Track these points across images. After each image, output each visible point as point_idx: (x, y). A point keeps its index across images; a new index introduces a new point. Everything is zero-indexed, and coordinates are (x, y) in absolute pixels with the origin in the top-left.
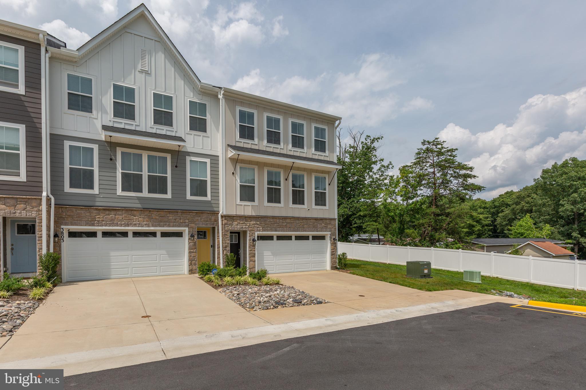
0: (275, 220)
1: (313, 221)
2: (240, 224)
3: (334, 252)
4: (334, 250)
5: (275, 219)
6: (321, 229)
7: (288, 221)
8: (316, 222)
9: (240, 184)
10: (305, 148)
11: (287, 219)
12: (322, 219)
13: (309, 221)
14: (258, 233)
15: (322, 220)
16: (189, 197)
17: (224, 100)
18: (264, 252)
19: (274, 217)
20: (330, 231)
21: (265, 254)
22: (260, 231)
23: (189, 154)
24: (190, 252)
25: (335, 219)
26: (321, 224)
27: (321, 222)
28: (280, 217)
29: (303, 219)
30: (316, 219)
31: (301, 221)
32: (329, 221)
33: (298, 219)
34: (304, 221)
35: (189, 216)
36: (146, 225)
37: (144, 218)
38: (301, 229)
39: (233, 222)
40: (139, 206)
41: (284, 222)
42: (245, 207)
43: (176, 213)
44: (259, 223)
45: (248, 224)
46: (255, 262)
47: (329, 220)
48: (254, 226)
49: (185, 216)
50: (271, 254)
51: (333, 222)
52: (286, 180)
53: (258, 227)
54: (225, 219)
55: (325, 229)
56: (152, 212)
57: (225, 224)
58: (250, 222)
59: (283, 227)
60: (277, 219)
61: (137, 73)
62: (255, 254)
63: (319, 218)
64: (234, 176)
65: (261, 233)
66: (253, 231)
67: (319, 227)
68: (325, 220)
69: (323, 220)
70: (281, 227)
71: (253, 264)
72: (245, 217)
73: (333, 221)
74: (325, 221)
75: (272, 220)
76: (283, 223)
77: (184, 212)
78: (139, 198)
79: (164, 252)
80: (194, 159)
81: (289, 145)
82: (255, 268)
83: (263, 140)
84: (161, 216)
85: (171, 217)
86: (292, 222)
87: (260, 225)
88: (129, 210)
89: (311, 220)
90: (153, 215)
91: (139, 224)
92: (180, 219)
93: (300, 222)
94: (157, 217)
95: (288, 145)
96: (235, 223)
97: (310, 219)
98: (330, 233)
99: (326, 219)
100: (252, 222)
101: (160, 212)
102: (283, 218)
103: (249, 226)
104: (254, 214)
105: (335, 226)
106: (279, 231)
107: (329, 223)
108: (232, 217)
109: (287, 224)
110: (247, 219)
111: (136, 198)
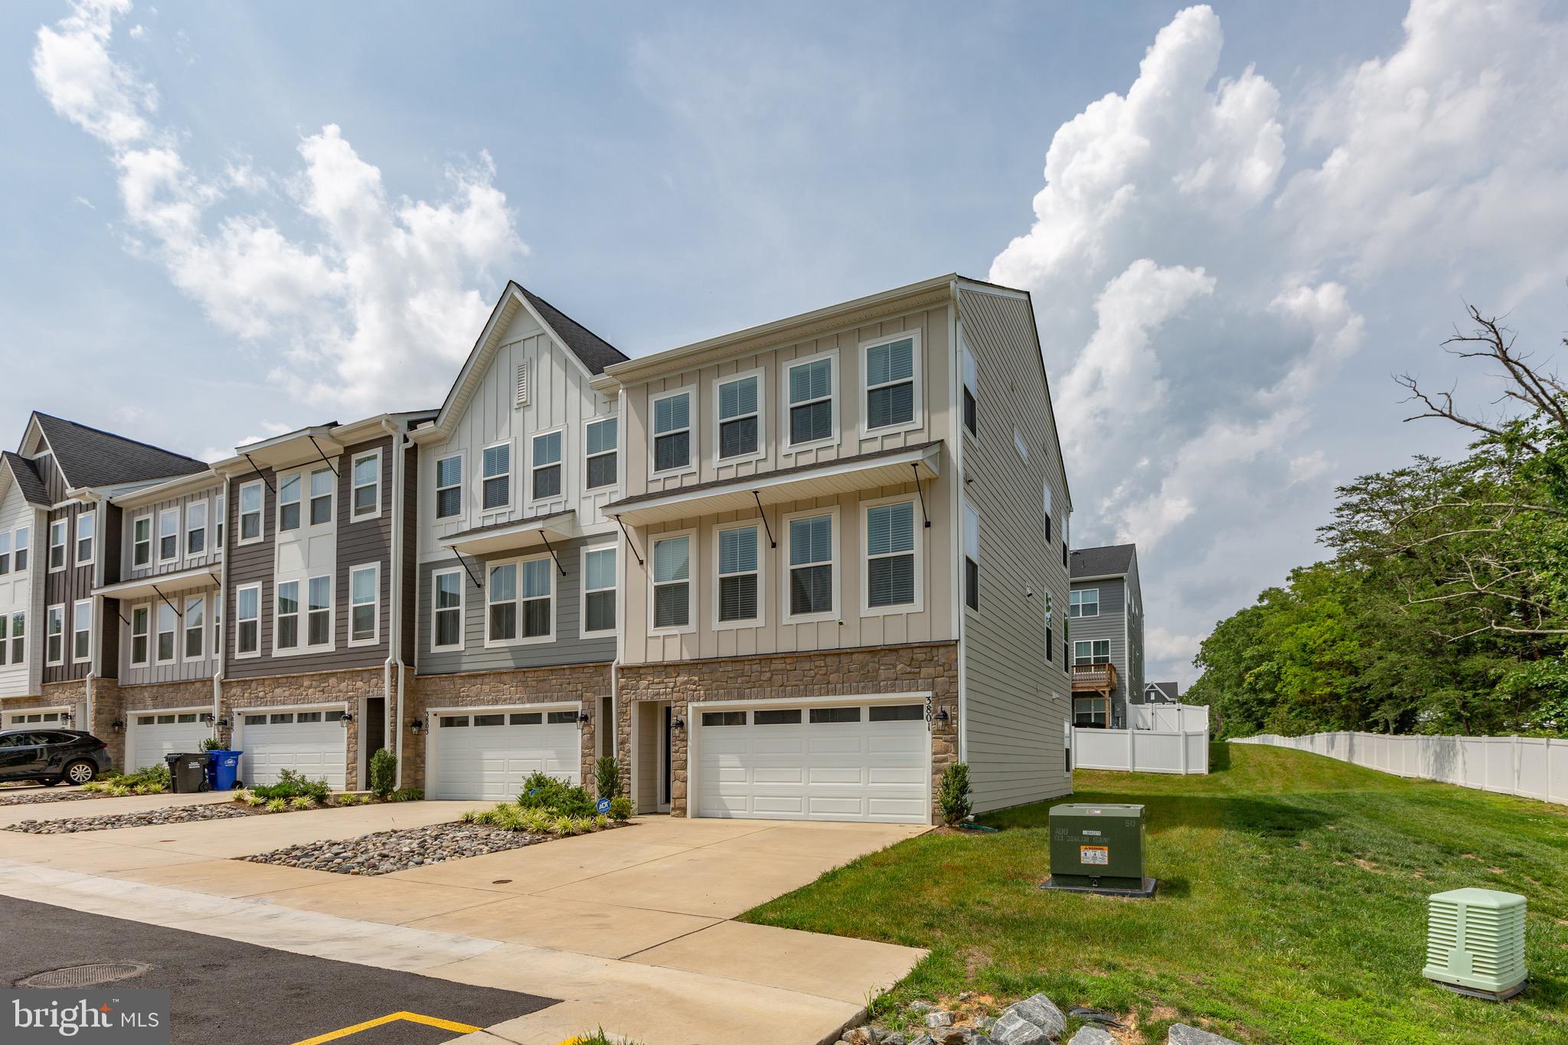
0: (739, 666)
1: (861, 657)
2: (654, 686)
3: (944, 760)
4: (945, 753)
5: (738, 664)
6: (889, 683)
7: (778, 665)
8: (874, 662)
9: (656, 584)
10: (835, 431)
11: (773, 662)
12: (893, 650)
13: (845, 660)
14: (696, 704)
15: (896, 650)
16: (584, 635)
17: (625, 395)
18: (721, 756)
19: (735, 660)
20: (932, 687)
21: (721, 764)
22: (698, 700)
23: (584, 541)
24: (584, 755)
25: (951, 645)
26: (895, 667)
27: (890, 659)
28: (750, 658)
29: (825, 655)
30: (872, 651)
31: (817, 663)
32: (926, 653)
33: (810, 656)
34: (829, 660)
35: (583, 675)
36: (519, 699)
37: (517, 686)
38: (816, 687)
39: (638, 682)
40: (511, 664)
41: (764, 669)
42: (666, 640)
43: (562, 672)
44: (696, 678)
45: (671, 685)
46: (686, 782)
47: (924, 650)
48: (686, 688)
49: (575, 676)
50: (738, 763)
51: (941, 655)
52: (774, 545)
53: (696, 690)
54: (623, 674)
55: (911, 680)
56: (526, 675)
57: (622, 688)
58: (676, 677)
59: (760, 686)
60: (746, 663)
61: (514, 412)
62: (686, 760)
63: (879, 648)
64: (643, 568)
65: (702, 704)
66: (683, 700)
67: (883, 677)
68: (909, 650)
69: (901, 652)
70: (757, 684)
71: (680, 788)
72: (666, 666)
73: (942, 650)
74: (905, 655)
75: (730, 669)
76: (761, 672)
77: (575, 667)
78: (512, 650)
79: (551, 753)
80: (593, 549)
81: (784, 441)
82: (686, 798)
83: (711, 456)
84: (541, 681)
85: (554, 681)
86: (788, 667)
87: (699, 685)
88: (497, 674)
89: (855, 656)
90: (529, 679)
91: (510, 699)
92: (569, 684)
93: (816, 667)
94: (534, 683)
95: (778, 442)
96: (644, 683)
97: (852, 653)
98: (929, 694)
99: (909, 647)
100: (680, 679)
101: (539, 673)
102: (760, 660)
103: (673, 688)
104: (686, 657)
105: (950, 670)
106: (750, 698)
107: (925, 660)
108: (635, 670)
109: (772, 675)
110: (669, 670)
111: (507, 650)
